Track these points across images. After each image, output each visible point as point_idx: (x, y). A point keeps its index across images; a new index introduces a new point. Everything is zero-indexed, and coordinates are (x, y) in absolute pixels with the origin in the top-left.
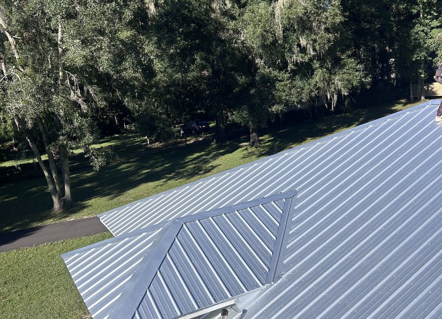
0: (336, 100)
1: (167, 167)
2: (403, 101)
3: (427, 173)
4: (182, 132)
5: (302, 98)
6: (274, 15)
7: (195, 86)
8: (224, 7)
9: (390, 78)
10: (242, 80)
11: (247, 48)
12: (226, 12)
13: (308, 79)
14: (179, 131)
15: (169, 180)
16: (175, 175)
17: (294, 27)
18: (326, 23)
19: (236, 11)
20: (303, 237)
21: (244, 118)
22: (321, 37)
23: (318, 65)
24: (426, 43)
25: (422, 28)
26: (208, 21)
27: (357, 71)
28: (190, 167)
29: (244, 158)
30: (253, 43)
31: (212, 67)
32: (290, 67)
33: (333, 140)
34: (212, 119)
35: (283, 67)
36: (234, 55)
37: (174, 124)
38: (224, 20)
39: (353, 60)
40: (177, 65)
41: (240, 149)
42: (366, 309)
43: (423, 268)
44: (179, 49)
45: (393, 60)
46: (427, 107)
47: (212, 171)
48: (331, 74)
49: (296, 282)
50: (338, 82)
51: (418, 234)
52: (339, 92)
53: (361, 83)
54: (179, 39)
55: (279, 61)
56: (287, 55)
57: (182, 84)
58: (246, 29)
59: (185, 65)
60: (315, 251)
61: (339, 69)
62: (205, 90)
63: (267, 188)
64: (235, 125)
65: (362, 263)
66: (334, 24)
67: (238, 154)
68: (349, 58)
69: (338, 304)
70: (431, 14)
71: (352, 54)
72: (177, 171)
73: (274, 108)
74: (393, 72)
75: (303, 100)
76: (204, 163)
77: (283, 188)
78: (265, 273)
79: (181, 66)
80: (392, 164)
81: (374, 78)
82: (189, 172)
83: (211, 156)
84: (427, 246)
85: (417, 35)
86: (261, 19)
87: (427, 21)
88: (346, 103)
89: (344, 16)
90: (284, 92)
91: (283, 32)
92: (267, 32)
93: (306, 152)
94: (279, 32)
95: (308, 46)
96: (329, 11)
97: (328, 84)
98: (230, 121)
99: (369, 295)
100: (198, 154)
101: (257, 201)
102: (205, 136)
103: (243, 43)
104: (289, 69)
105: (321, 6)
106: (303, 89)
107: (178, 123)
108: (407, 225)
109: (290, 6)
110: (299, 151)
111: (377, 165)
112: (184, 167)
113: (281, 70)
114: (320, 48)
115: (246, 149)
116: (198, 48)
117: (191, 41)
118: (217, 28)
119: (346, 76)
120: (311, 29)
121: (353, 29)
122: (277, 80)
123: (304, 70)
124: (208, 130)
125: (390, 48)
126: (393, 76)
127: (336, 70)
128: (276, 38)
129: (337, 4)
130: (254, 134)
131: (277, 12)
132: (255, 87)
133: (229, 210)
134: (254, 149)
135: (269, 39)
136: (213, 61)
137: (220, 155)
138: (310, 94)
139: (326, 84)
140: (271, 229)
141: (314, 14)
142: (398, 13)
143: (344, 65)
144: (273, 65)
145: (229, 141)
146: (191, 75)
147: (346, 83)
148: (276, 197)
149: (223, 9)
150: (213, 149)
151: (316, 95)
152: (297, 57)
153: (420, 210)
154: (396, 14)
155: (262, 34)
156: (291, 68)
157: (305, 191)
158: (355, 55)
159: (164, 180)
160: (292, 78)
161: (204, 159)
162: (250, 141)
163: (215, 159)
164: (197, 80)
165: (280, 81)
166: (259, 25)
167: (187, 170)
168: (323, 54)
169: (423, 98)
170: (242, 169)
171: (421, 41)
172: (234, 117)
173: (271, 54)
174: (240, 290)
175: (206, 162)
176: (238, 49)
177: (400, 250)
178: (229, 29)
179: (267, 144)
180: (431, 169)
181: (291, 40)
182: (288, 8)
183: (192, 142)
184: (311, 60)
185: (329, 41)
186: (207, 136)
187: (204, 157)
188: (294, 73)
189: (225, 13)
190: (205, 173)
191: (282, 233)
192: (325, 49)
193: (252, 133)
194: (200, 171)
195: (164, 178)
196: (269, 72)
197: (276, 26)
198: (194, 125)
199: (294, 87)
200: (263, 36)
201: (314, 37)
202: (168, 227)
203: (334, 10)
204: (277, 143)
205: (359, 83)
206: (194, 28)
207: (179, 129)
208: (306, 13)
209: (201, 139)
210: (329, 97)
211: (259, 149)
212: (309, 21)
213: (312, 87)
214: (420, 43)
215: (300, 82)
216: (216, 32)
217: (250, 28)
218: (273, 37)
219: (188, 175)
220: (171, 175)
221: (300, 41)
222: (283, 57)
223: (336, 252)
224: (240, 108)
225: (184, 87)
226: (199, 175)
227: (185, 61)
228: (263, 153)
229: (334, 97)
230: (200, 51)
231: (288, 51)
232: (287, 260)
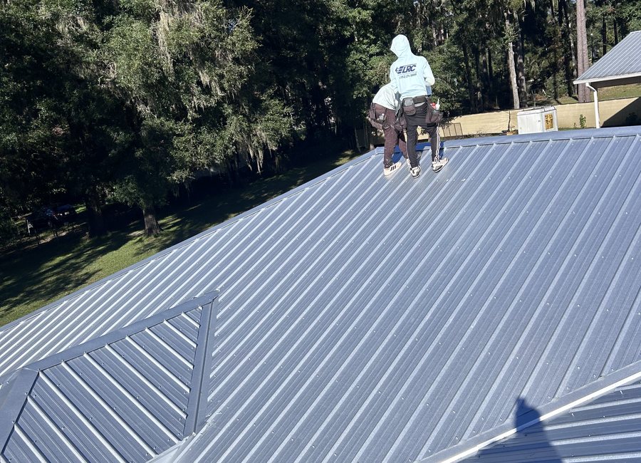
0: (262, 159)
1: (8, 286)
2: (349, 153)
3: (381, 243)
4: (29, 226)
5: (215, 158)
6: (157, 40)
7: (44, 152)
8: (76, 30)
9: (329, 124)
10: (119, 137)
11: (122, 89)
12: (81, 36)
13: (219, 130)
14: (25, 225)
15: (14, 306)
16: (24, 296)
17: (189, 58)
18: (233, 52)
19: (97, 36)
20: (233, 357)
21: (130, 194)
22: (229, 71)
23: (230, 111)
24: (366, 75)
25: (359, 56)
26: (52, 50)
27: (284, 116)
28: (49, 279)
29: (137, 254)
30: (129, 82)
31: (69, 120)
32: (191, 114)
33: (260, 213)
34: (79, 201)
35: (181, 115)
36: (101, 100)
37: (14, 215)
38: (79, 49)
39: (277, 102)
40: (8, 121)
41: (130, 242)
42: (327, 440)
43: (391, 368)
44: (8, 95)
45: (330, 99)
46: (373, 157)
47: (89, 281)
48: (250, 122)
49: (228, 425)
50: (262, 132)
51: (381, 324)
52: (264, 147)
53: (292, 131)
54: (5, 79)
55: (173, 106)
56: (184, 98)
57: (21, 151)
58: (117, 62)
59: (22, 120)
60: (251, 374)
61: (260, 115)
62: (61, 157)
63: (173, 295)
64: (116, 205)
65: (316, 377)
66: (244, 52)
67: (128, 249)
68: (272, 98)
69: (290, 443)
70: (368, 38)
71: (275, 93)
72: (27, 289)
73: (176, 176)
74: (332, 116)
75: (217, 162)
76: (73, 271)
77: (196, 291)
78: (181, 421)
79: (15, 122)
80: (339, 237)
81: (307, 124)
82: (47, 288)
83: (83, 258)
84: (393, 338)
85: (354, 66)
86: (138, 46)
87: (364, 47)
88: (277, 161)
89: (258, 41)
90: (187, 151)
91: (174, 64)
92: (150, 65)
93: (226, 234)
94: (168, 65)
95: (213, 84)
96: (235, 33)
97: (249, 137)
98: (109, 201)
99: (328, 420)
100: (62, 258)
101: (160, 316)
102: (71, 228)
103: (113, 82)
104: (190, 118)
105: (223, 28)
106: (214, 146)
107: (21, 213)
108: (366, 314)
109: (179, 27)
110: (215, 234)
111: (321, 240)
112: (40, 282)
113: (177, 119)
114: (230, 86)
115: (141, 241)
116: (41, 93)
117: (28, 83)
118: (69, 61)
119: (270, 124)
120: (213, 59)
121: (273, 59)
122: (174, 134)
123: (212, 118)
124: (74, 218)
125: (323, 84)
126: (332, 120)
127: (257, 116)
128: (163, 74)
129: (245, 24)
130: (150, 217)
131: (161, 37)
132: (142, 147)
133: (116, 337)
134: (152, 239)
135: (153, 75)
136: (69, 111)
137: (98, 255)
138: (225, 152)
139: (245, 136)
140: (184, 354)
141: (215, 38)
142: (328, 37)
143: (266, 110)
144: (165, 112)
145: (111, 231)
146: (34, 136)
147: (272, 133)
148: (187, 306)
149: (76, 33)
150: (85, 247)
151: (233, 153)
152: (199, 101)
153: (379, 292)
154: (325, 38)
155: (142, 69)
156: (193, 117)
157: (229, 290)
158: (279, 95)
159: (6, 307)
160: (196, 130)
161: (72, 264)
162: (144, 228)
163: (92, 262)
164: (46, 142)
165: (179, 135)
166: (136, 55)
167: (44, 286)
168: (234, 94)
169: (372, 147)
170: (131, 271)
171: (360, 72)
172: (115, 193)
173: (160, 96)
174: (144, 456)
175: (76, 268)
176: (108, 91)
177: (361, 350)
178: (89, 63)
179: (172, 229)
180: (386, 238)
181: (187, 76)
182: (176, 30)
183: (49, 239)
184: (219, 103)
185: (241, 76)
186: (74, 229)
187: (73, 261)
188: (198, 123)
189: (79, 39)
190: (76, 286)
191: (201, 358)
192: (238, 87)
193: (147, 215)
194: (68, 285)
195: (5, 305)
196: (161, 123)
197: (162, 57)
198: (50, 213)
199: (200, 143)
200: (143, 71)
201: (220, 71)
202: (12, 382)
203: (242, 32)
204: (187, 226)
205: (289, 132)
206: (31, 62)
207: (24, 221)
208: (203, 37)
209: (64, 234)
210: (252, 155)
211: (160, 238)
212: (209, 48)
213: (226, 142)
214: (359, 75)
215: (209, 136)
216: (68, 67)
217: (122, 60)
218: (159, 72)
219: (49, 293)
220: (18, 298)
221: (200, 77)
222: (179, 100)
223: (280, 369)
224: (122, 180)
225: (24, 154)
226: (66, 290)
227: (21, 114)
228: (167, 243)
229: (258, 154)
230: (45, 97)
231: (185, 93)
232: (213, 395)
